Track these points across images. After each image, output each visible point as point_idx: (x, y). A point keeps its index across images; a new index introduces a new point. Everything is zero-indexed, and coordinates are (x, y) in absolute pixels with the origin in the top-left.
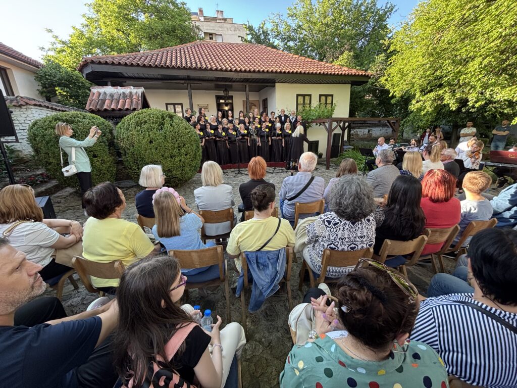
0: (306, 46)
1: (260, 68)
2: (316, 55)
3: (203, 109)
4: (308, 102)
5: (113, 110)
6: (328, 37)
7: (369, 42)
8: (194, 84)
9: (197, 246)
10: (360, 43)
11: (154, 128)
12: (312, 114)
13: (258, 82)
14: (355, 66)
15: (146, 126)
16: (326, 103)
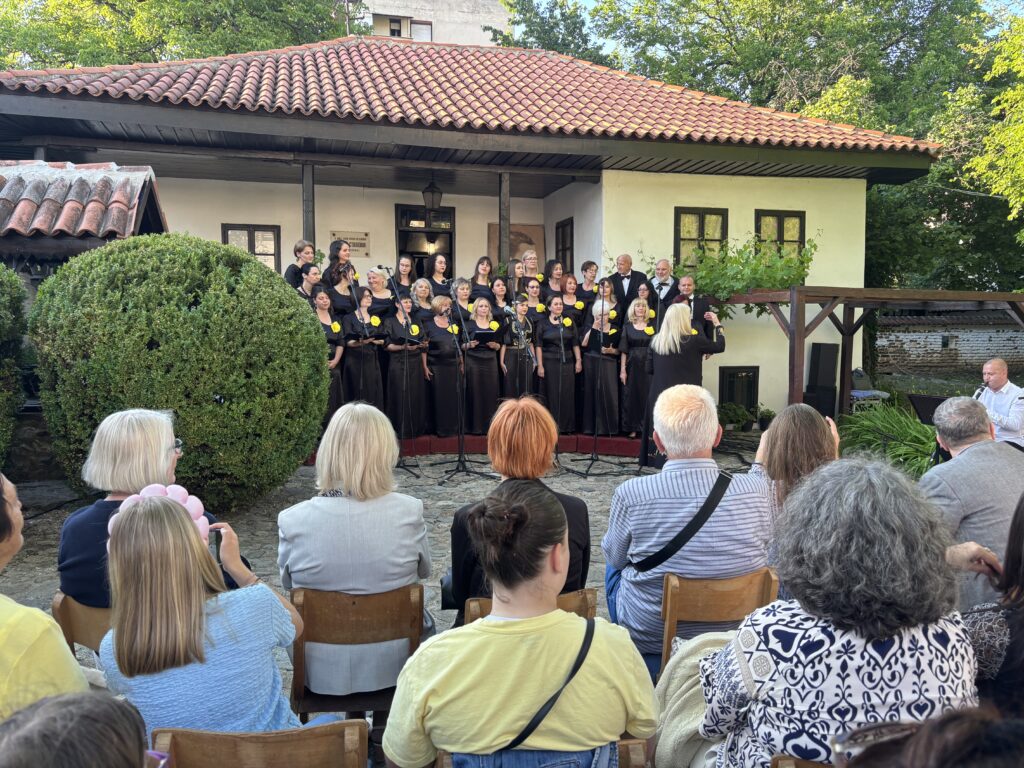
0: (708, 60)
1: (549, 121)
2: (744, 86)
3: (345, 246)
4: (718, 236)
5: (38, 233)
6: (781, 32)
7: (922, 49)
8: (325, 164)
9: (269, 717)
10: (894, 54)
11: (169, 300)
12: (730, 273)
13: (541, 166)
14: (880, 123)
15: (142, 291)
16: (781, 239)
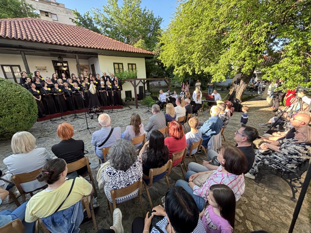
0: (118, 32)
1: (84, 45)
2: (125, 38)
4: (122, 68)
6: (130, 29)
7: (153, 35)
8: (27, 51)
10: (149, 35)
12: (124, 75)
14: (146, 48)
16: (132, 69)
